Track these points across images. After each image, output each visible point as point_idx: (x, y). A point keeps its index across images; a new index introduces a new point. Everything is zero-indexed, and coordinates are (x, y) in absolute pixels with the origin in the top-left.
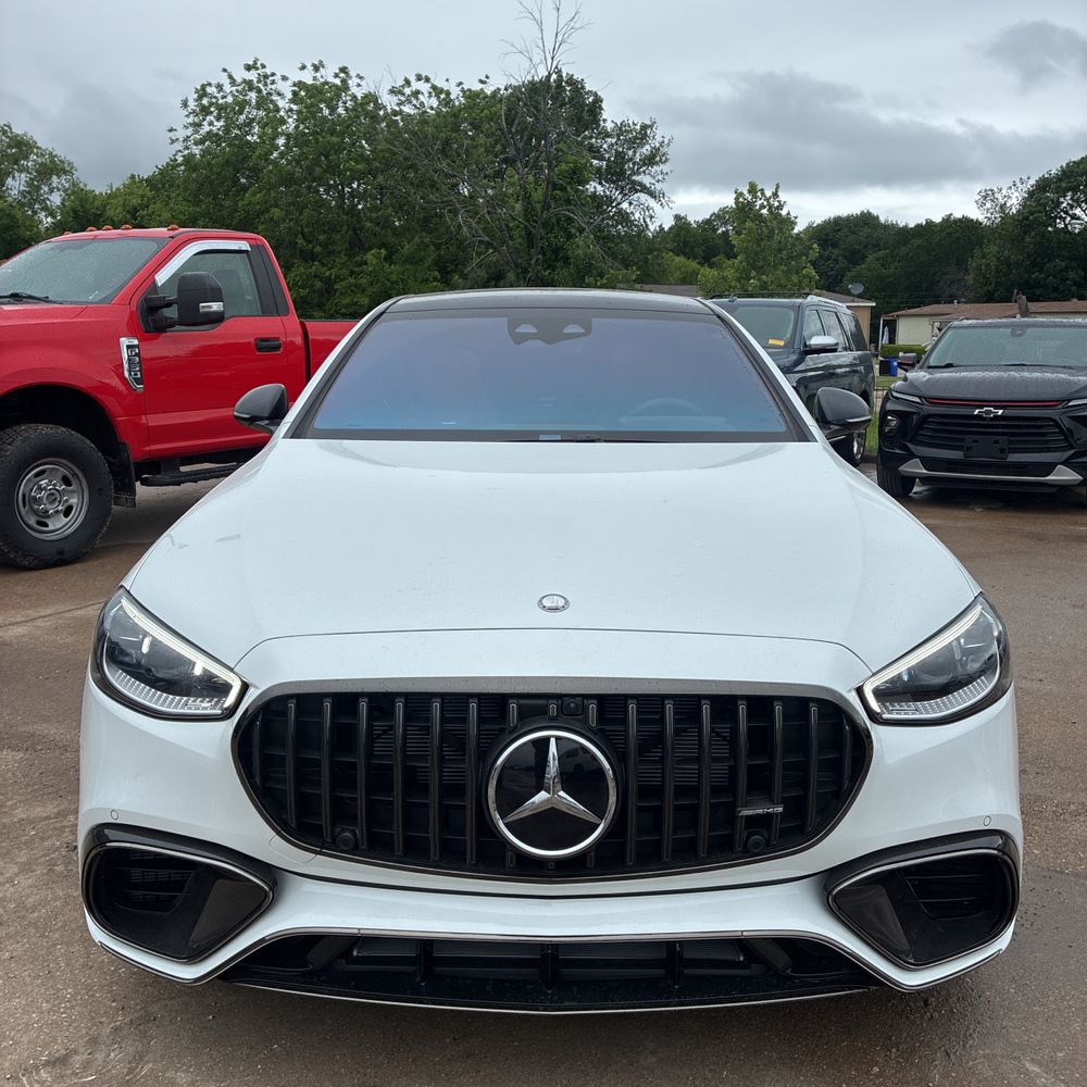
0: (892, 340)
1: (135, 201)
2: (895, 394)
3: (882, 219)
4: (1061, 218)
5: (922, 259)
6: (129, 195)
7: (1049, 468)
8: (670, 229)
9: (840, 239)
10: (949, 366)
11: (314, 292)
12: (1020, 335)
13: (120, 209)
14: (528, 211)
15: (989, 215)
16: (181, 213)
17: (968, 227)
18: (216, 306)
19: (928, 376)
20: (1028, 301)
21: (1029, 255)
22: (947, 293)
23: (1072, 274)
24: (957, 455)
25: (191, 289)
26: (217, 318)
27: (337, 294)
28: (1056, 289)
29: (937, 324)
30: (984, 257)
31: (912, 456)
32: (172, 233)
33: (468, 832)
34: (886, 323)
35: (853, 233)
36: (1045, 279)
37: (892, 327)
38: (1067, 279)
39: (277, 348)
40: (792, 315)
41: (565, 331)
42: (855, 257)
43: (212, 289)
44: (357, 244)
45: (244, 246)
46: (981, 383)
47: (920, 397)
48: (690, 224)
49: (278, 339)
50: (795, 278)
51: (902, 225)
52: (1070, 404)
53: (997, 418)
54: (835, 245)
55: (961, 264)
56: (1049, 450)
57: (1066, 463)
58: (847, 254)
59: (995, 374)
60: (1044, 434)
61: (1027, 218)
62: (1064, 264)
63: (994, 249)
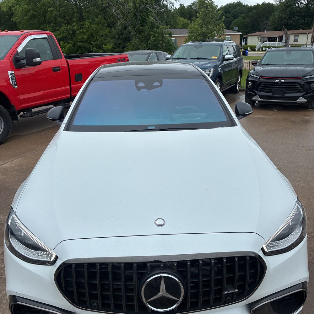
0: (246, 43)
1: (10, 5)
2: (251, 75)
3: (243, 4)
4: (297, 3)
5: (256, 17)
6: (8, 3)
7: (297, 98)
8: (179, 8)
9: (231, 11)
10: (267, 65)
11: (69, 34)
12: (289, 54)
13: (5, 8)
14: (135, 7)
15: (276, 2)
16: (25, 8)
17: (270, 6)
18: (38, 60)
19: (262, 69)
20: (287, 30)
21: (288, 15)
22: (263, 28)
23: (300, 21)
24: (270, 94)
25: (30, 55)
26: (39, 63)
27: (77, 35)
28: (295, 26)
29: (260, 38)
30: (274, 16)
31: (256, 94)
32: (22, 33)
33: (135, 302)
34: (244, 38)
35: (235, 9)
36: (292, 23)
37: (246, 39)
38: (299, 23)
39: (59, 70)
40: (219, 48)
41: (154, 85)
42: (235, 17)
43: (36, 54)
44: (81, 18)
45: (45, 36)
46: (278, 71)
47: (259, 76)
48: (184, 7)
49: (59, 67)
50: (218, 27)
51: (249, 5)
52: (305, 78)
53: (282, 83)
54: (229, 13)
55: (267, 18)
56: (298, 92)
57: (302, 96)
58: (233, 16)
59: (282, 68)
60: (296, 88)
61: (287, 3)
62: (298, 18)
63: (277, 13)
